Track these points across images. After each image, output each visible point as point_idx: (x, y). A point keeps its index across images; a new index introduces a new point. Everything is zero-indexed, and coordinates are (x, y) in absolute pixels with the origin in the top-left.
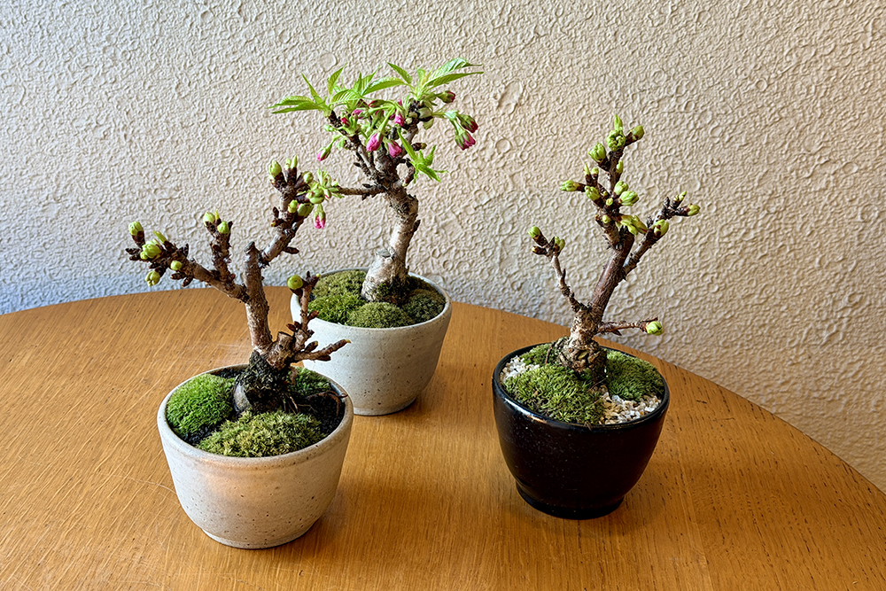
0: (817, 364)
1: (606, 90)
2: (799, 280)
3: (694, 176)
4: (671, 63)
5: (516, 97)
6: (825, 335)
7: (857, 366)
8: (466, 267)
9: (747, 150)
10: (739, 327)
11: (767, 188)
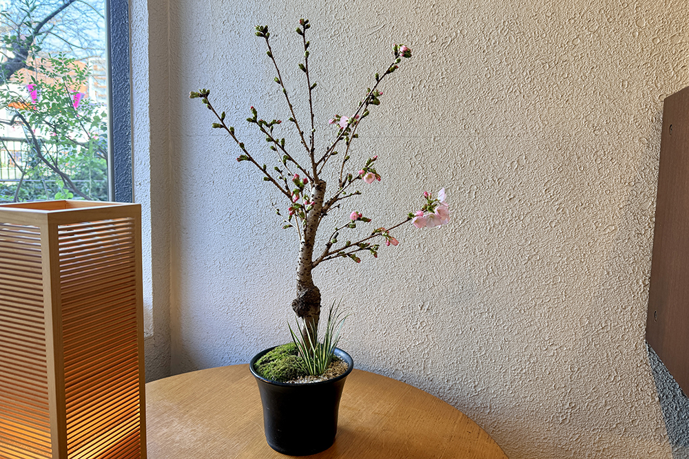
0: (559, 432)
1: (461, 307)
2: (546, 393)
3: (498, 344)
4: (485, 299)
5: (427, 306)
6: (561, 419)
7: (577, 436)
8: (411, 369)
9: (518, 336)
10: (523, 410)
11: (528, 353)
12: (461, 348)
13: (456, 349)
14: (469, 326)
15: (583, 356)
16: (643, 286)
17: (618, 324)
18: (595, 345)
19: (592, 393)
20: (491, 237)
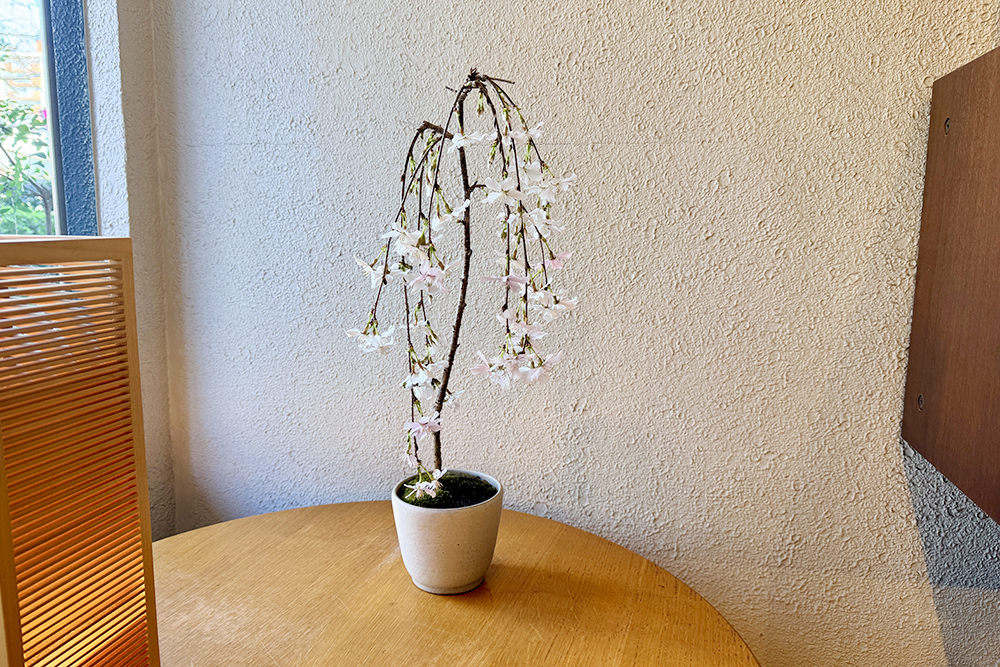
0: (776, 578)
1: (633, 405)
2: (759, 524)
3: (688, 455)
4: (669, 391)
5: (583, 406)
6: (780, 560)
7: (802, 582)
8: (559, 500)
9: (718, 443)
10: (725, 551)
11: (733, 465)
12: (633, 464)
13: (626, 467)
14: (646, 431)
15: (812, 467)
16: (897, 361)
17: (862, 418)
18: (829, 450)
19: (824, 520)
20: (679, 297)
